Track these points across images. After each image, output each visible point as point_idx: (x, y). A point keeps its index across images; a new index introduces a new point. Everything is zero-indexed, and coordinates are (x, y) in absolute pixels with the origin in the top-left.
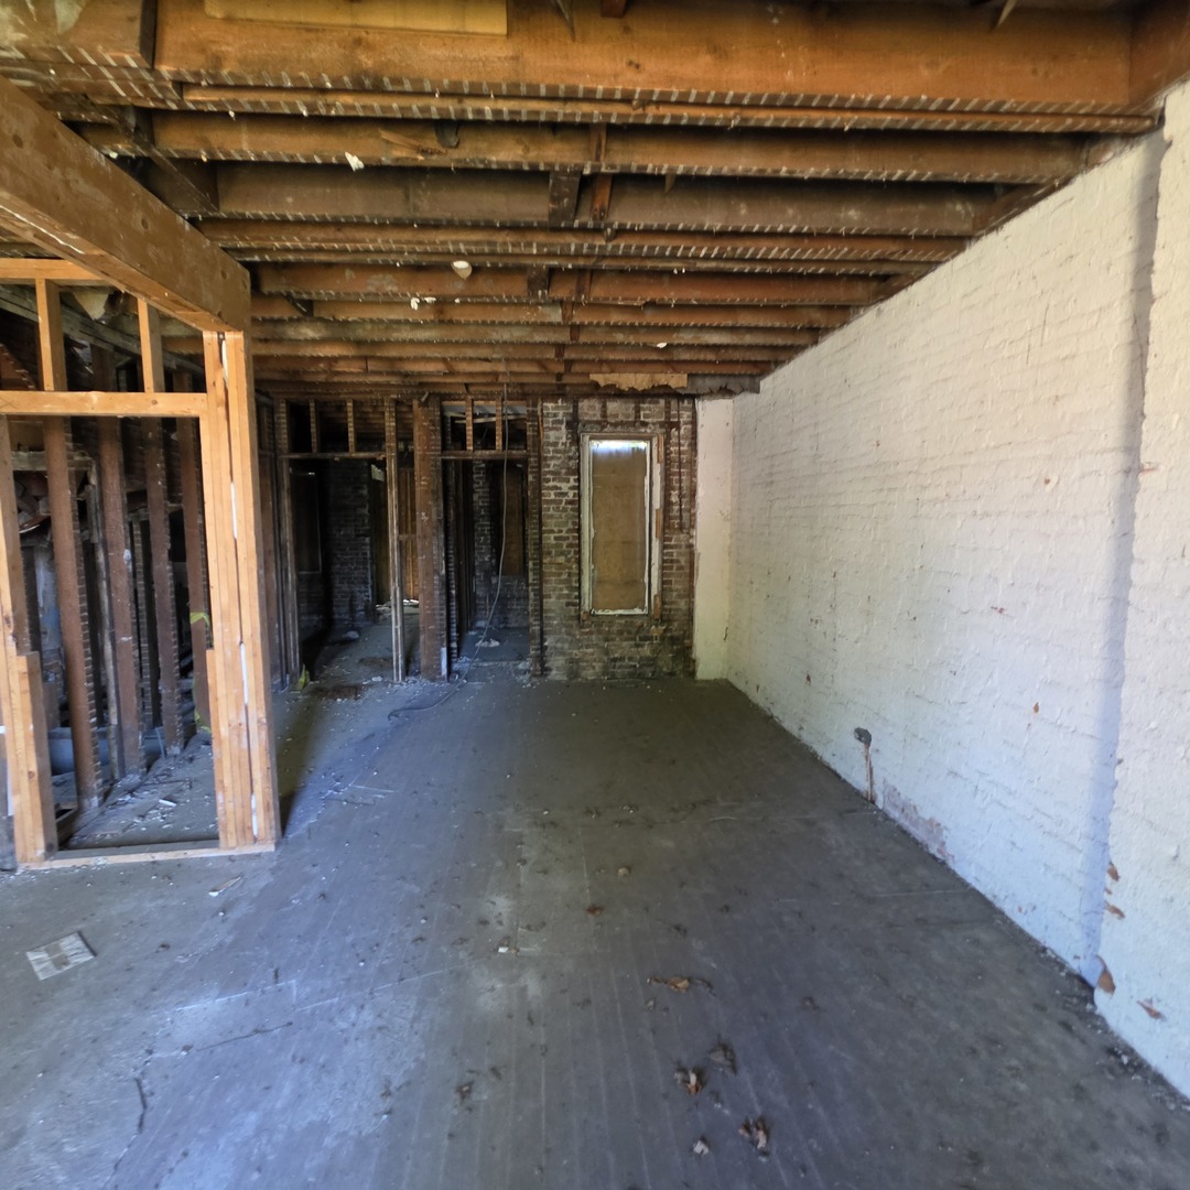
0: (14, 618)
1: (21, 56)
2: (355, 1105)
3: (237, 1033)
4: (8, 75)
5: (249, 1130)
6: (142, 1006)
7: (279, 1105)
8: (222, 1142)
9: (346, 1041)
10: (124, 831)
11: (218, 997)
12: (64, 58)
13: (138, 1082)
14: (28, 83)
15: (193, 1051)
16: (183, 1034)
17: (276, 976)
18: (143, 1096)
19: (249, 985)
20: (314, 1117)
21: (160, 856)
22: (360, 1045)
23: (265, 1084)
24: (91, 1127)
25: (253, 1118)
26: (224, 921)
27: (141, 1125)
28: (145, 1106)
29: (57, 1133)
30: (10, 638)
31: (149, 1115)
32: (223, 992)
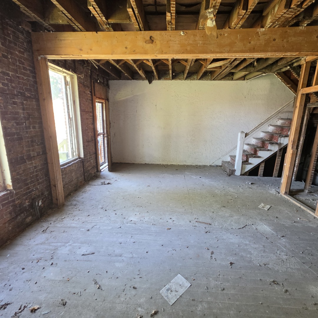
0: (293, 141)
1: (272, 24)
2: (259, 259)
3: (264, 235)
4: (274, 27)
5: (245, 243)
6: (261, 220)
7: (252, 246)
8: (241, 239)
9: (274, 254)
10: (305, 200)
11: (271, 229)
12: (276, 19)
13: (246, 225)
14: (278, 26)
15: (256, 230)
16: (259, 228)
17: (283, 236)
18: (244, 227)
19: (277, 233)
20: (252, 252)
21: (302, 207)
22: (275, 257)
23: (255, 242)
24: (236, 223)
25: (248, 242)
26: (292, 223)
27: (239, 229)
28: (243, 228)
29: (234, 220)
30: (291, 145)
31: (242, 229)
32: (272, 230)
